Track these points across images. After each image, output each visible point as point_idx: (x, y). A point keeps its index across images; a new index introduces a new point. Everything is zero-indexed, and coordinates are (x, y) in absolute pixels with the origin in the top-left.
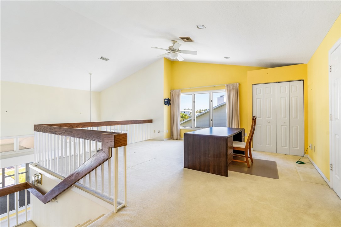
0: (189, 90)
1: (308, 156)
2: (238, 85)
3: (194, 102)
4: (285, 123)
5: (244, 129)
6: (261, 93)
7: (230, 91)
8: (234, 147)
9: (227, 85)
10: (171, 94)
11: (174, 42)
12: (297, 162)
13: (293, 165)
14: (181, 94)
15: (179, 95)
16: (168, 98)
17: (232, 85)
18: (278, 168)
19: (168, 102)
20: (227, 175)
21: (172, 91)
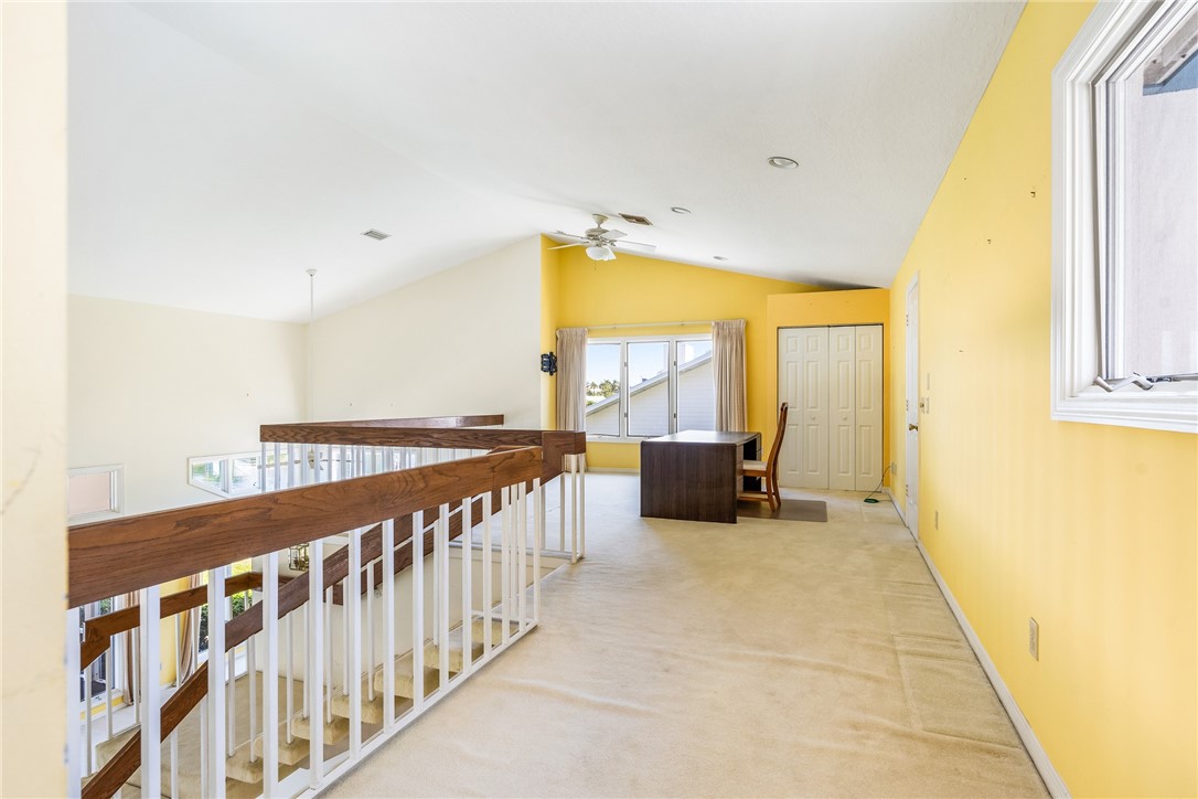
0: (613, 330)
1: (890, 491)
2: (743, 326)
3: (626, 365)
4: (845, 419)
5: (759, 434)
6: (796, 350)
7: (724, 338)
8: (745, 471)
9: (717, 324)
10: (559, 340)
11: (601, 219)
12: (866, 501)
13: (857, 505)
14: (589, 341)
15: (582, 343)
16: (551, 353)
17: (728, 324)
18: (828, 510)
19: (550, 363)
20: (735, 522)
21: (561, 332)
